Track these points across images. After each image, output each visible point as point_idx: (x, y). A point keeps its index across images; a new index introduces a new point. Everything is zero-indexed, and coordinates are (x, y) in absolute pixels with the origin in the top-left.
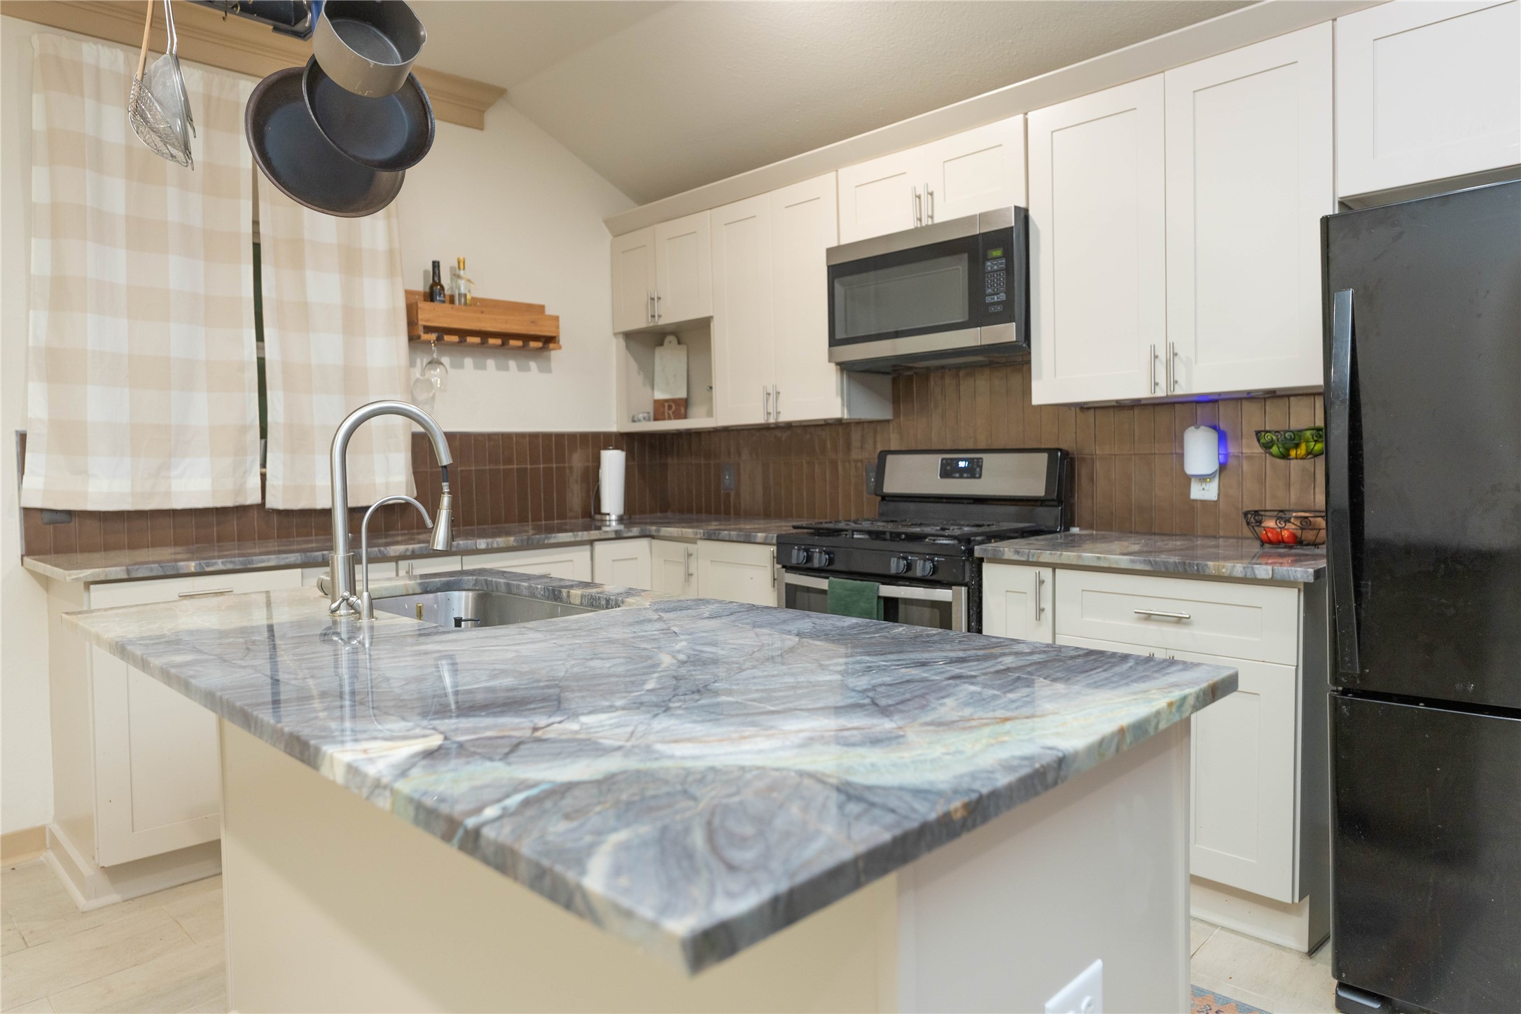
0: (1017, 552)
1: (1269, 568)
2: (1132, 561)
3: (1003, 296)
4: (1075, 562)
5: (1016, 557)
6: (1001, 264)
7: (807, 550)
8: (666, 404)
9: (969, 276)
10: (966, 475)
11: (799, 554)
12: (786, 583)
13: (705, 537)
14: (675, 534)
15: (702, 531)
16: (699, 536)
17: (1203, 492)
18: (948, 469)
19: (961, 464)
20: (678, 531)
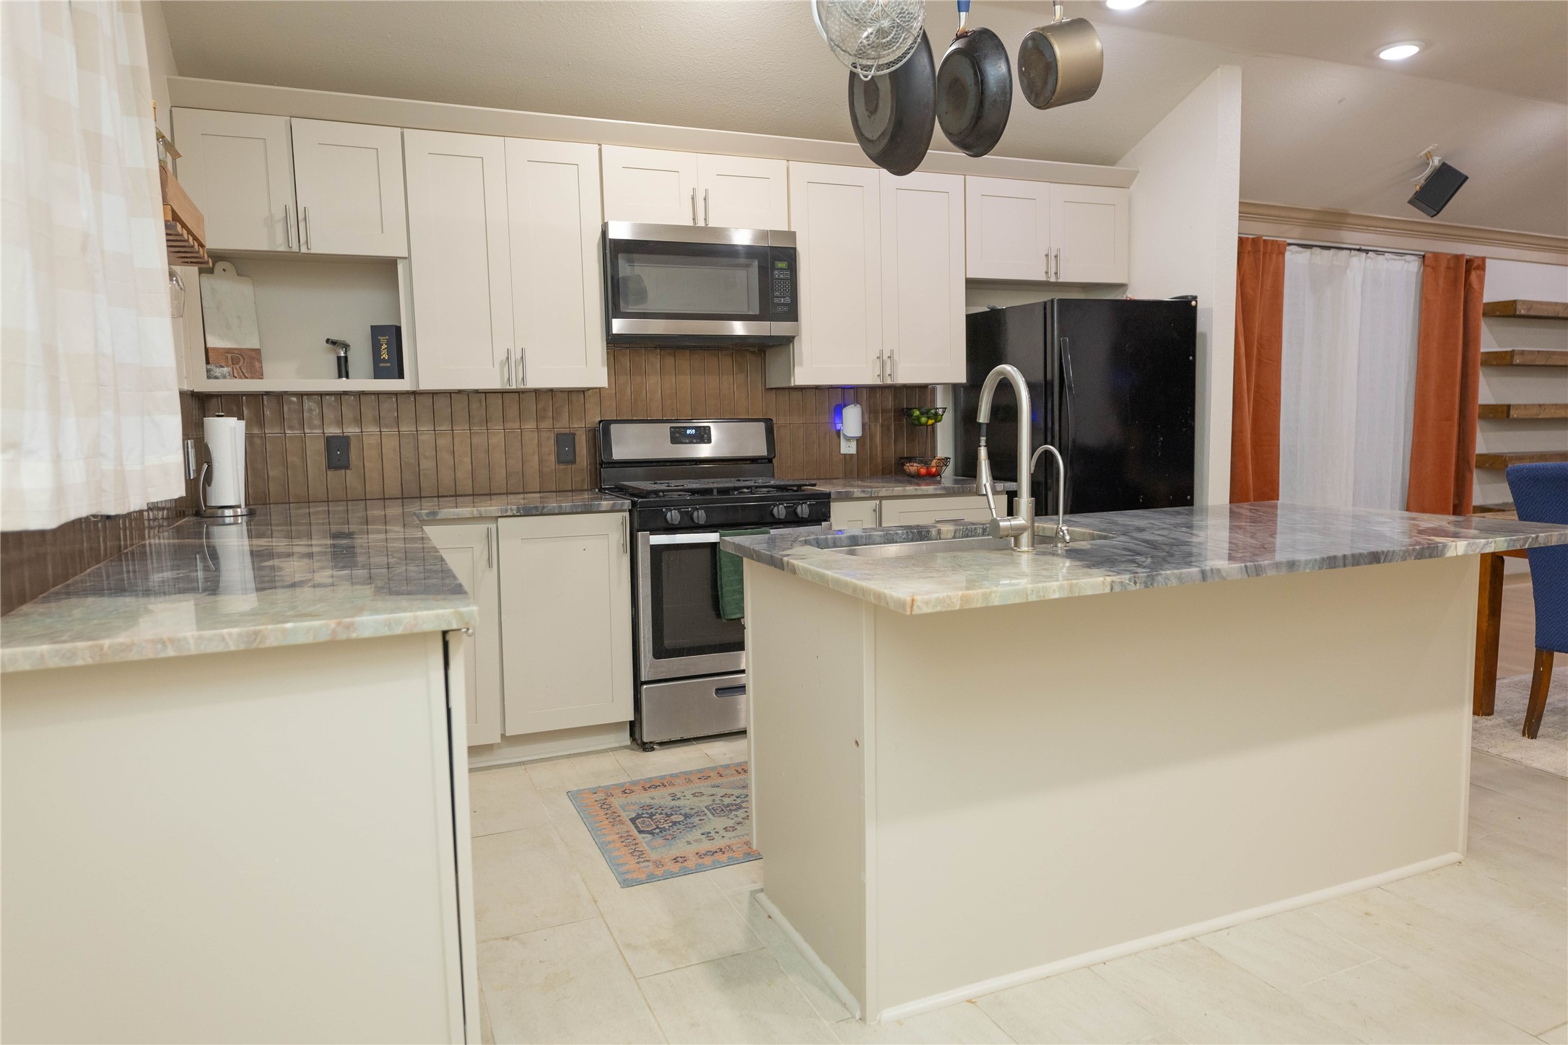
0: (862, 492)
2: (936, 489)
3: (788, 300)
4: (902, 494)
5: (862, 495)
6: (787, 274)
7: (679, 510)
8: (229, 356)
9: (759, 278)
10: (695, 441)
11: (673, 516)
12: (651, 546)
13: (519, 514)
14: (468, 516)
15: (515, 507)
16: (509, 514)
17: (848, 448)
18: (678, 437)
19: (688, 432)
20: (472, 511)
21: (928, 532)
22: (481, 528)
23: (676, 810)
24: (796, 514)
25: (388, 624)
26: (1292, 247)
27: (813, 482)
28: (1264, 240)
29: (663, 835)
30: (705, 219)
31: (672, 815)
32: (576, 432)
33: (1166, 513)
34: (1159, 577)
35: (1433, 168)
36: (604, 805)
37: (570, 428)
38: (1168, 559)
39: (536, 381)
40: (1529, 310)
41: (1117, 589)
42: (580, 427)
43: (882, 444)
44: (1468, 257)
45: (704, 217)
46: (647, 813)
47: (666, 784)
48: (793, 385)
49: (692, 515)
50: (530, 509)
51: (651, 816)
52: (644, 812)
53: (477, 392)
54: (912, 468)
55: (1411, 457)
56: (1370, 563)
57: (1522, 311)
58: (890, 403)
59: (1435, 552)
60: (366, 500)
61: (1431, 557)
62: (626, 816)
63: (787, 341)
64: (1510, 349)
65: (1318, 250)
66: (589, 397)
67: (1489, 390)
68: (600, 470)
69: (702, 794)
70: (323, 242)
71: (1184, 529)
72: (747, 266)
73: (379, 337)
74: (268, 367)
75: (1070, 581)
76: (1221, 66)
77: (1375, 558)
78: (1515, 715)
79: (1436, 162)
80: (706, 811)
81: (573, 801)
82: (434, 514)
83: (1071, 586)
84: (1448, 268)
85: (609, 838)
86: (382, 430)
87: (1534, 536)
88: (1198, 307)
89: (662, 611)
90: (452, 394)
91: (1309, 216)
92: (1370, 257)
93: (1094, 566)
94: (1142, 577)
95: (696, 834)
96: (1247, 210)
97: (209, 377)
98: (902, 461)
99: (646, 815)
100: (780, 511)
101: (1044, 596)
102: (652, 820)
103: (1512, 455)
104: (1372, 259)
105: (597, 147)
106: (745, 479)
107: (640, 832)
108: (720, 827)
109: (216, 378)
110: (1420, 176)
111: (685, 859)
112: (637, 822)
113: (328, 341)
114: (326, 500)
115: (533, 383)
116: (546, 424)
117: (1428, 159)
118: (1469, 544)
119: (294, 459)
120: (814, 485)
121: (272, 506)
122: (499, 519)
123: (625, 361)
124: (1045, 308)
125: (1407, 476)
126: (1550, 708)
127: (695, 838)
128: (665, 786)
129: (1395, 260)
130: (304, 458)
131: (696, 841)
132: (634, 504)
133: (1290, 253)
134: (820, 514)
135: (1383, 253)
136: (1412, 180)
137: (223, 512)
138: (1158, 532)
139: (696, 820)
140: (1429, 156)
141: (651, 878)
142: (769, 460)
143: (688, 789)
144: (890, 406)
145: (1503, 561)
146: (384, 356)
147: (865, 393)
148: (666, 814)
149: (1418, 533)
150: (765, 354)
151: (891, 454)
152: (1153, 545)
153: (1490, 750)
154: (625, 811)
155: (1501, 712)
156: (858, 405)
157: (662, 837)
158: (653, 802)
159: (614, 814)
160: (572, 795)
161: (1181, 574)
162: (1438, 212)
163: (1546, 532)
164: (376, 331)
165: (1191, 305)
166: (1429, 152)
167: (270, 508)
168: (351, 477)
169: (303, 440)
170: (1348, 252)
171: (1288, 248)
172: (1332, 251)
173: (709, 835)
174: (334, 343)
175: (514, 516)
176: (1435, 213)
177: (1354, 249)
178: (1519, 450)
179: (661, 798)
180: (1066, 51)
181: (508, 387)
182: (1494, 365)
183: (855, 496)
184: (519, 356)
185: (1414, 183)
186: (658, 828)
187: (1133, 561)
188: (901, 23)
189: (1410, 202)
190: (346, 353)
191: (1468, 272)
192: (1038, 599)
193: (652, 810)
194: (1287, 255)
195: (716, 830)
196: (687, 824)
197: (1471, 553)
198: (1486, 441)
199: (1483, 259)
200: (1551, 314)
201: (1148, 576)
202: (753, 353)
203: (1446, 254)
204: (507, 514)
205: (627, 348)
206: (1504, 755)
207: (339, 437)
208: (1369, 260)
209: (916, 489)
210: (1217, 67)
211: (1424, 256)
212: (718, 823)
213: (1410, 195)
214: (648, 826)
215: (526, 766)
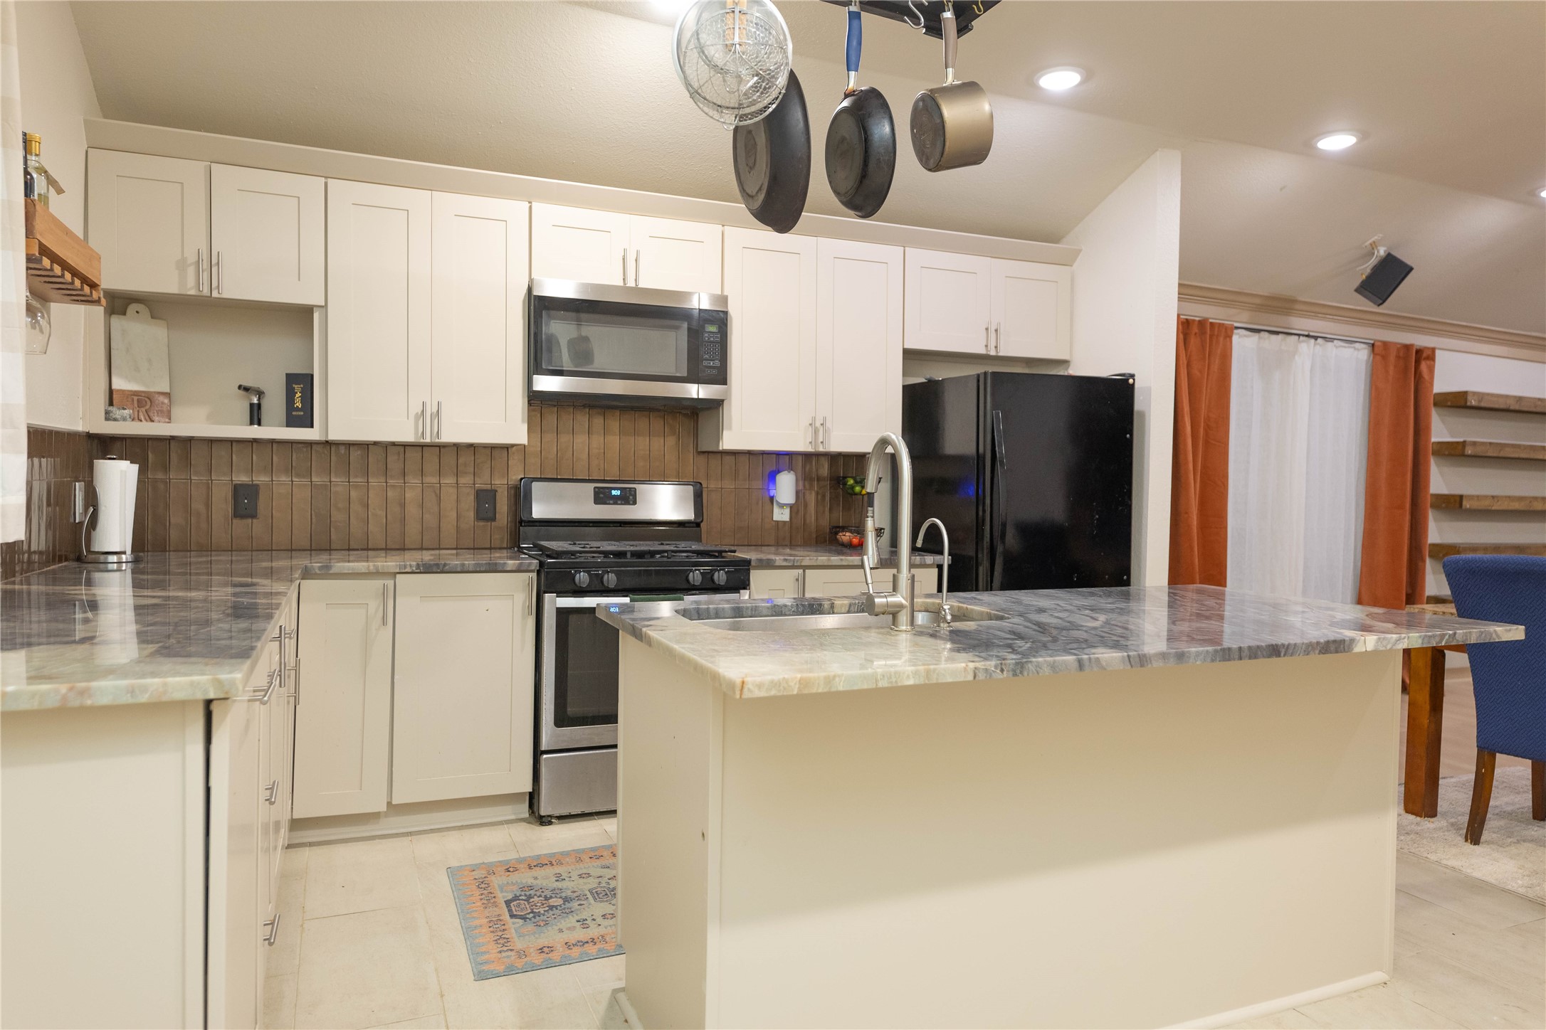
0: (786, 560)
1: (932, 557)
3: (717, 363)
4: (826, 564)
5: (785, 564)
6: (717, 337)
7: (588, 572)
8: (136, 398)
9: (688, 341)
10: (619, 502)
11: (582, 578)
12: (557, 609)
13: (419, 571)
14: (363, 571)
15: (414, 563)
16: (408, 570)
17: (781, 515)
18: (601, 497)
19: (614, 492)
20: (369, 566)
21: (820, 605)
22: (377, 584)
23: (556, 892)
24: (712, 580)
25: (132, 691)
26: (1240, 331)
27: (733, 548)
28: (1211, 323)
29: (535, 920)
30: (636, 280)
31: (551, 897)
32: (498, 489)
33: (1080, 594)
34: (1030, 665)
35: (1378, 259)
36: (483, 884)
37: (491, 484)
38: (1049, 645)
39: (450, 435)
40: (1480, 401)
41: (981, 676)
42: (501, 484)
43: (817, 512)
44: (1418, 347)
45: (635, 277)
46: (526, 895)
47: (554, 862)
48: (721, 448)
49: (602, 577)
50: (431, 566)
51: (530, 897)
52: (523, 893)
53: (394, 444)
54: (846, 537)
55: (1363, 545)
56: (1270, 656)
57: (1473, 402)
58: (825, 470)
59: (1342, 646)
60: (272, 550)
61: (1337, 652)
62: (502, 897)
63: (715, 405)
64: (1462, 440)
65: (1266, 334)
66: (514, 453)
67: (1441, 480)
68: (519, 529)
69: (589, 875)
70: (234, 287)
71: (1087, 612)
72: (677, 328)
73: (294, 386)
74: (176, 412)
75: (926, 667)
76: (1160, 149)
77: (1275, 651)
78: (1459, 818)
79: (1382, 252)
80: (589, 896)
81: (451, 879)
82: (328, 567)
83: (928, 672)
84: (1398, 357)
85: (477, 922)
86: (294, 479)
87: (1451, 632)
88: (1136, 386)
89: (567, 676)
90: (369, 446)
91: (1258, 301)
92: (1318, 344)
93: (964, 649)
94: (1010, 665)
95: (571, 920)
96: (1186, 292)
97: (107, 419)
98: (836, 529)
99: (523, 898)
100: (696, 577)
101: (896, 682)
102: (529, 903)
103: (1465, 546)
104: (1320, 346)
105: (527, 205)
106: (668, 542)
107: (512, 916)
108: (598, 914)
109: (115, 420)
110: (1364, 266)
111: (551, 949)
112: (512, 904)
113: (240, 387)
114: (230, 549)
115: (448, 437)
116: (466, 480)
117: (1373, 249)
118: (1379, 639)
119: (198, 506)
120: (734, 552)
121: (171, 553)
122: (398, 576)
123: (551, 418)
124: (978, 381)
125: (1359, 564)
126: (1497, 811)
127: (569, 925)
128: (553, 865)
129: (1345, 347)
130: (208, 504)
131: (569, 929)
132: (541, 564)
133: (1238, 336)
134: (739, 582)
135: (1332, 340)
136: (1358, 269)
137: (106, 558)
138: (1056, 615)
139: (575, 905)
140: (1374, 246)
141: (510, 971)
142: (696, 524)
143: (577, 869)
144: (826, 474)
145: (1444, 655)
146: (297, 404)
147: (799, 462)
148: (546, 897)
149: (1330, 625)
150: (698, 418)
151: (825, 522)
152: (1042, 628)
153: (1429, 856)
154: (502, 892)
155: (1445, 815)
156: (792, 472)
157: (534, 923)
158: (535, 882)
159: (490, 895)
160: (451, 872)
161: (1054, 662)
162: (1384, 302)
163: (1465, 629)
164: (291, 379)
165: (1130, 384)
166: (1374, 242)
167: (169, 555)
168: (257, 526)
169: (209, 488)
170: (1297, 337)
171: (1236, 331)
172: (1280, 336)
173: (585, 922)
174: (246, 389)
175: (413, 573)
176: (1381, 302)
177: (1303, 335)
178: (1473, 542)
179: (544, 879)
180: (954, 113)
181: (422, 440)
182: (1445, 455)
183: (777, 564)
184: (435, 410)
185: (1360, 272)
186: (532, 912)
187: (1010, 646)
188: (761, 72)
189: (1356, 290)
190: (259, 399)
191: (1418, 362)
192: (890, 685)
193: (531, 892)
194: (1235, 339)
195: (593, 917)
196: (564, 909)
197: (1381, 649)
198: (1438, 531)
199: (1433, 350)
200: (1502, 406)
201: (1017, 664)
202: (686, 415)
203: (1395, 344)
204: (406, 570)
205: (555, 406)
206: (1444, 862)
207: (248, 485)
208: (1318, 347)
209: (842, 560)
210: (1156, 150)
211: (1373, 345)
212: (598, 909)
213: (1357, 283)
214: (522, 910)
215: (413, 837)
